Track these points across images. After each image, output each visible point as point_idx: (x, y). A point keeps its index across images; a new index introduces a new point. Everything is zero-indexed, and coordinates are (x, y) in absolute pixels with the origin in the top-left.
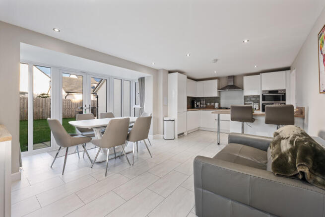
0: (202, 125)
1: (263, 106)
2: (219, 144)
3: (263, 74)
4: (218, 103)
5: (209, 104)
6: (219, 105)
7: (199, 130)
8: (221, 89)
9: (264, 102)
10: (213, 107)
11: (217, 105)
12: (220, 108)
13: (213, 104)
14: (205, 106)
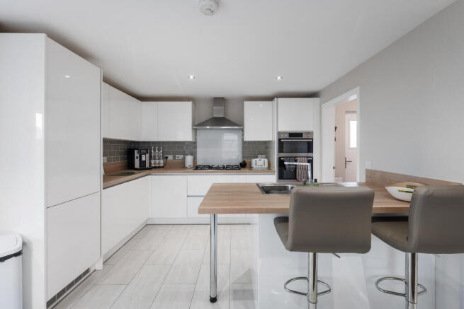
0: (157, 212)
1: (281, 163)
2: (213, 300)
3: (280, 99)
4: (192, 155)
5: (170, 157)
6: (195, 160)
7: (147, 226)
8: (198, 125)
9: (282, 155)
10: (181, 166)
11: (189, 160)
12: (197, 168)
13: (181, 157)
14: (162, 161)
